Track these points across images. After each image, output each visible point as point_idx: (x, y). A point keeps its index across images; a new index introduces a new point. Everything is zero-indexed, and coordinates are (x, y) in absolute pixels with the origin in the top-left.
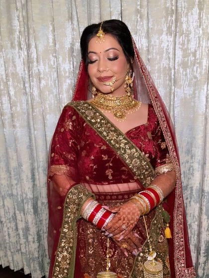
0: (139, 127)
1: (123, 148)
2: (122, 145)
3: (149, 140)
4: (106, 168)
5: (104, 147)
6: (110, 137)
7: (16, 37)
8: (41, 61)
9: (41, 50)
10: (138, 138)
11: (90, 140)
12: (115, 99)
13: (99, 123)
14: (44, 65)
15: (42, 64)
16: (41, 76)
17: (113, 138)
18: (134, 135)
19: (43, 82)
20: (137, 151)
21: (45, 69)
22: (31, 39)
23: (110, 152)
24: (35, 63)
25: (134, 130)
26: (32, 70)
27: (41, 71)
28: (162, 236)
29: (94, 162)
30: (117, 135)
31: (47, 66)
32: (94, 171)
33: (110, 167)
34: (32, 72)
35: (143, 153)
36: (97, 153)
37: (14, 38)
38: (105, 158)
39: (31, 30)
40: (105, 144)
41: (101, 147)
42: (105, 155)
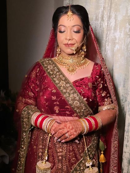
0: (83, 79)
1: (68, 93)
2: (68, 91)
3: (89, 89)
4: (55, 105)
5: (54, 91)
6: (60, 84)
7: (101, 11)
8: (118, 29)
9: (120, 20)
10: (80, 86)
11: (47, 86)
12: (70, 58)
13: (55, 74)
14: (120, 32)
15: (118, 31)
16: (116, 41)
17: (62, 85)
18: (79, 84)
19: (117, 46)
20: (78, 96)
21: (121, 36)
22: (112, 11)
23: (58, 94)
24: (112, 31)
25: (80, 80)
26: (109, 36)
27: (117, 37)
28: (94, 160)
29: (47, 100)
30: (66, 83)
31: (123, 33)
32: (46, 107)
33: (57, 105)
34: (109, 38)
35: (82, 97)
36: (49, 94)
37: (99, 12)
38: (54, 98)
39: (113, 5)
40: (56, 88)
41: (52, 91)
42: (54, 96)
